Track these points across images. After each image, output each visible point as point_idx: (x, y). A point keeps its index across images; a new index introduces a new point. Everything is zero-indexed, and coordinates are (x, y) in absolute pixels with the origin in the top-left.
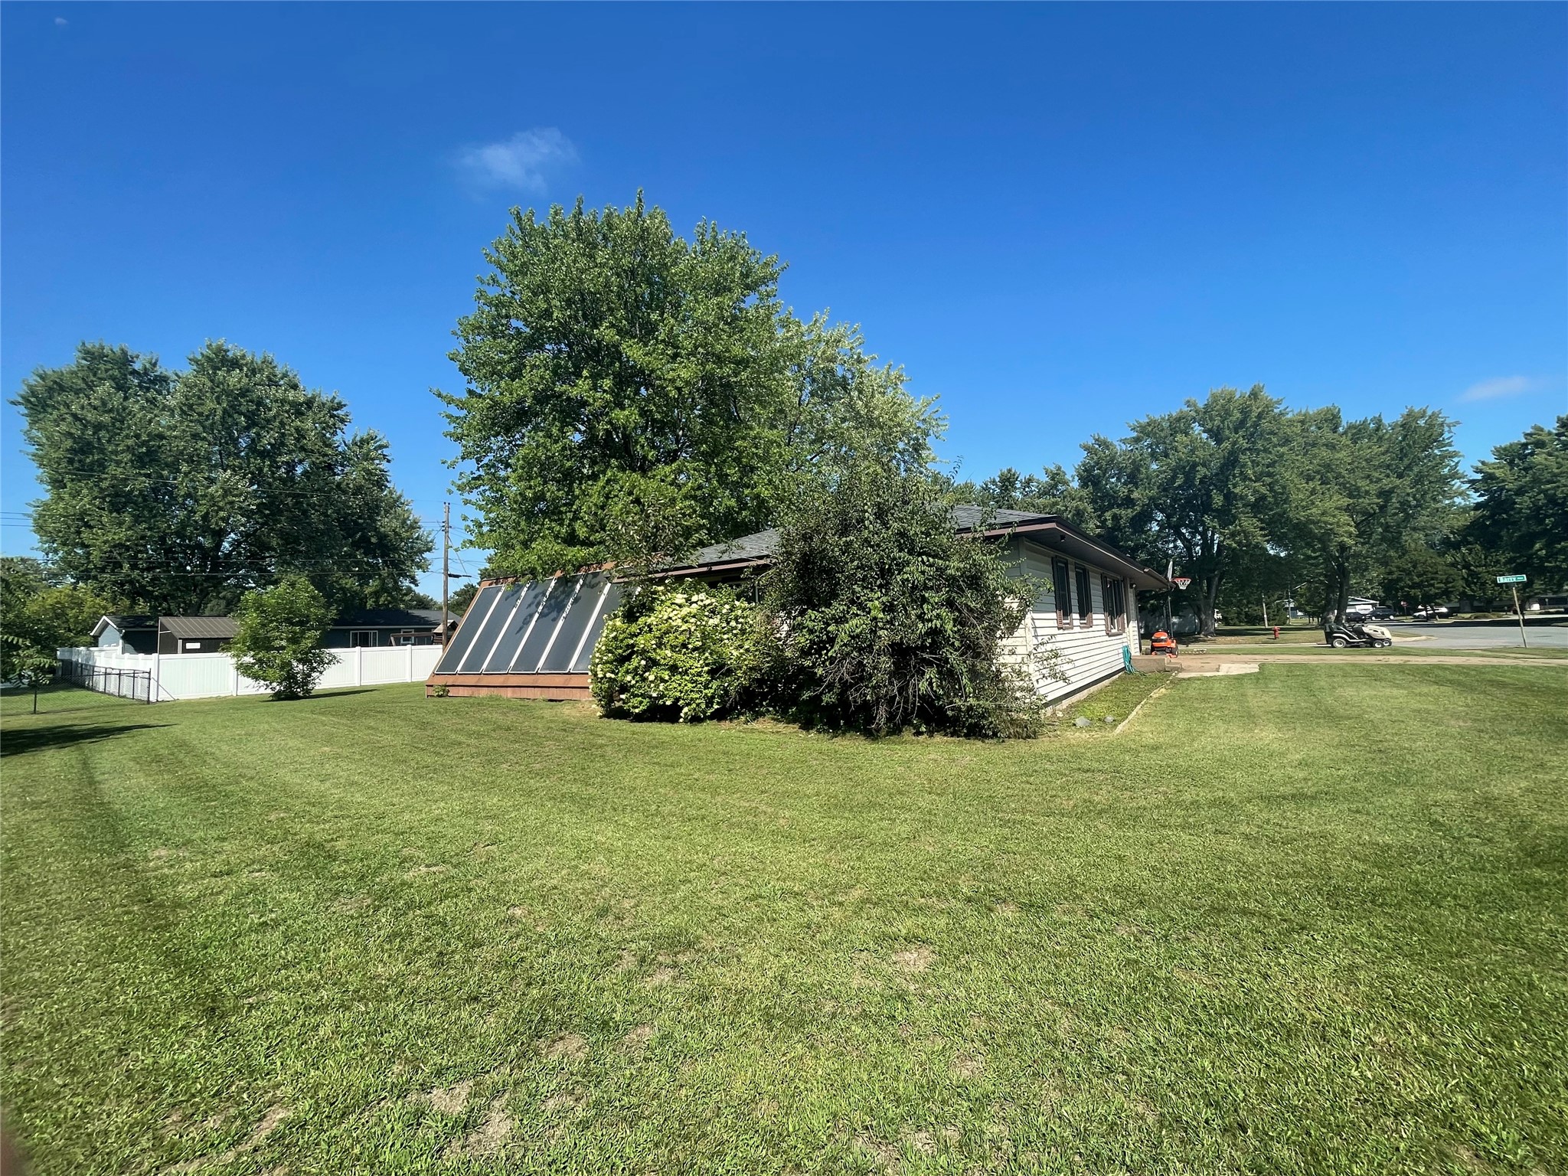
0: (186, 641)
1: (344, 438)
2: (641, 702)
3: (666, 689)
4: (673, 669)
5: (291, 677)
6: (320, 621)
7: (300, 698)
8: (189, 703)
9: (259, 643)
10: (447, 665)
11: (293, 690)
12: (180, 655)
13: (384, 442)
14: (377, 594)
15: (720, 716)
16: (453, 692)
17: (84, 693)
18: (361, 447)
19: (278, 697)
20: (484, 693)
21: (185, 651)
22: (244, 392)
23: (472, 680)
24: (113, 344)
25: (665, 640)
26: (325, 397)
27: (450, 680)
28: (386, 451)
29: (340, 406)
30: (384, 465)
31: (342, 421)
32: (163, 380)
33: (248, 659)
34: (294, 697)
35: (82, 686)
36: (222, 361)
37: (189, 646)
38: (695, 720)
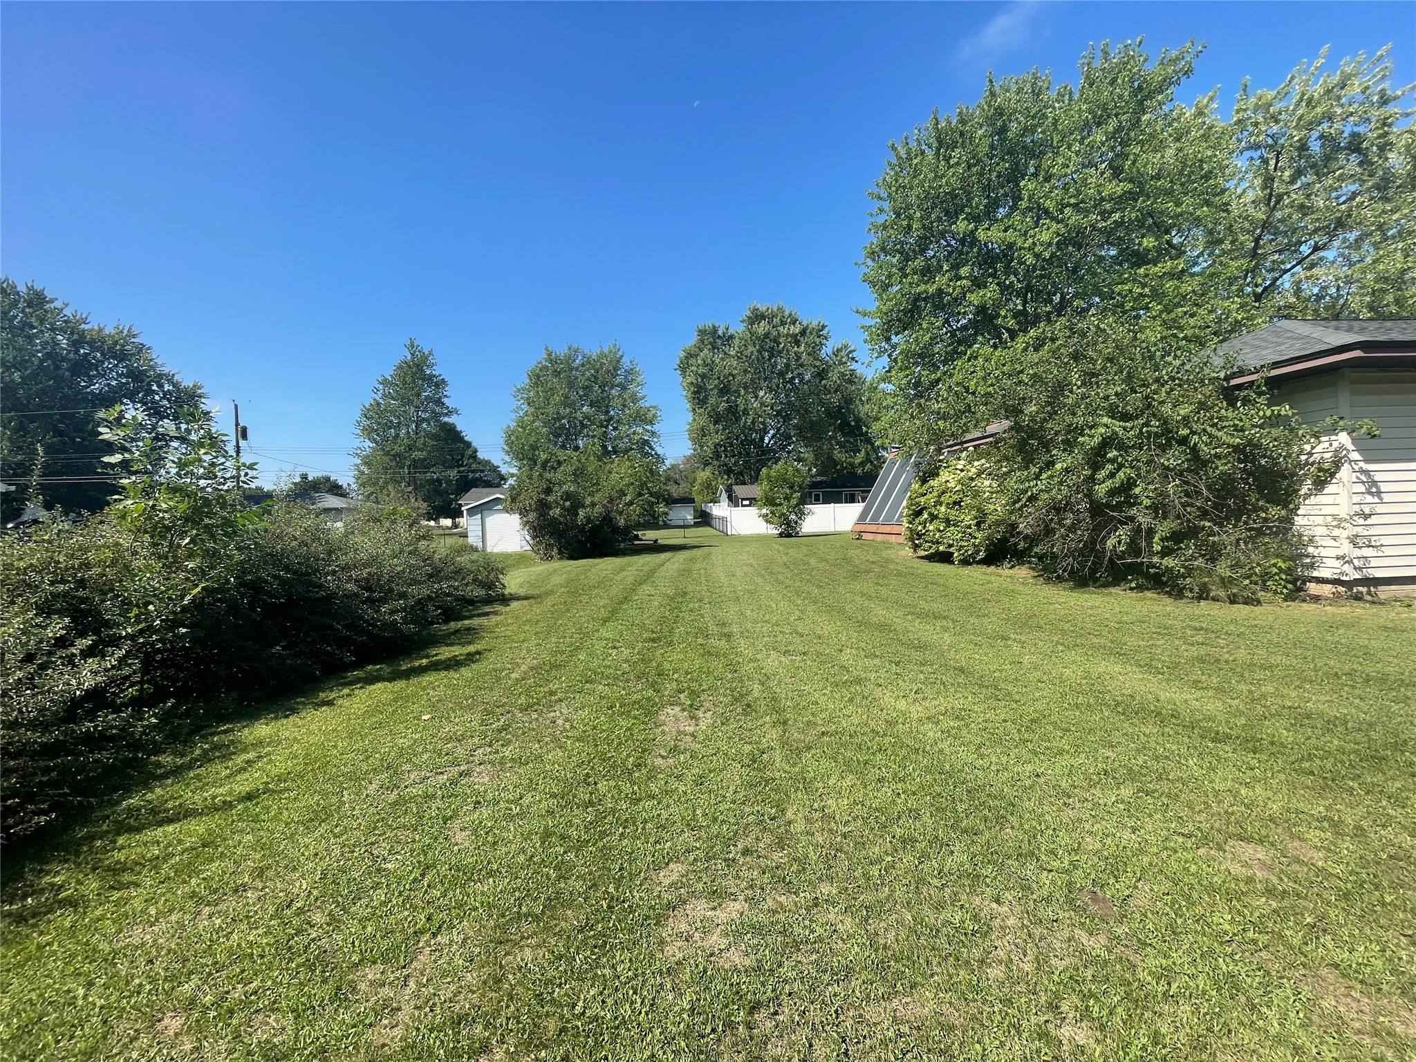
0: (743, 499)
1: (827, 350)
2: (931, 547)
3: (941, 537)
4: (948, 522)
5: (788, 524)
6: (800, 487)
7: (792, 536)
8: (745, 537)
9: (770, 501)
10: (862, 517)
11: (789, 531)
12: (740, 508)
13: (852, 348)
14: (862, 464)
15: (987, 561)
16: (865, 536)
17: (709, 528)
18: (836, 356)
19: (781, 535)
20: (880, 537)
21: (743, 506)
22: (767, 335)
23: (873, 528)
24: (708, 324)
25: (942, 499)
26: (814, 324)
27: (863, 528)
28: (855, 354)
29: (824, 327)
30: (854, 366)
31: (826, 338)
32: (732, 337)
33: (764, 511)
34: (789, 536)
35: (710, 525)
36: (757, 317)
37: (745, 503)
38: (965, 562)
